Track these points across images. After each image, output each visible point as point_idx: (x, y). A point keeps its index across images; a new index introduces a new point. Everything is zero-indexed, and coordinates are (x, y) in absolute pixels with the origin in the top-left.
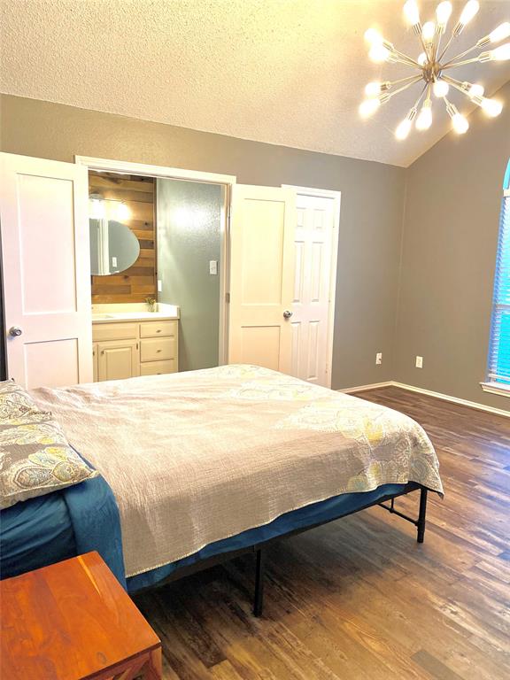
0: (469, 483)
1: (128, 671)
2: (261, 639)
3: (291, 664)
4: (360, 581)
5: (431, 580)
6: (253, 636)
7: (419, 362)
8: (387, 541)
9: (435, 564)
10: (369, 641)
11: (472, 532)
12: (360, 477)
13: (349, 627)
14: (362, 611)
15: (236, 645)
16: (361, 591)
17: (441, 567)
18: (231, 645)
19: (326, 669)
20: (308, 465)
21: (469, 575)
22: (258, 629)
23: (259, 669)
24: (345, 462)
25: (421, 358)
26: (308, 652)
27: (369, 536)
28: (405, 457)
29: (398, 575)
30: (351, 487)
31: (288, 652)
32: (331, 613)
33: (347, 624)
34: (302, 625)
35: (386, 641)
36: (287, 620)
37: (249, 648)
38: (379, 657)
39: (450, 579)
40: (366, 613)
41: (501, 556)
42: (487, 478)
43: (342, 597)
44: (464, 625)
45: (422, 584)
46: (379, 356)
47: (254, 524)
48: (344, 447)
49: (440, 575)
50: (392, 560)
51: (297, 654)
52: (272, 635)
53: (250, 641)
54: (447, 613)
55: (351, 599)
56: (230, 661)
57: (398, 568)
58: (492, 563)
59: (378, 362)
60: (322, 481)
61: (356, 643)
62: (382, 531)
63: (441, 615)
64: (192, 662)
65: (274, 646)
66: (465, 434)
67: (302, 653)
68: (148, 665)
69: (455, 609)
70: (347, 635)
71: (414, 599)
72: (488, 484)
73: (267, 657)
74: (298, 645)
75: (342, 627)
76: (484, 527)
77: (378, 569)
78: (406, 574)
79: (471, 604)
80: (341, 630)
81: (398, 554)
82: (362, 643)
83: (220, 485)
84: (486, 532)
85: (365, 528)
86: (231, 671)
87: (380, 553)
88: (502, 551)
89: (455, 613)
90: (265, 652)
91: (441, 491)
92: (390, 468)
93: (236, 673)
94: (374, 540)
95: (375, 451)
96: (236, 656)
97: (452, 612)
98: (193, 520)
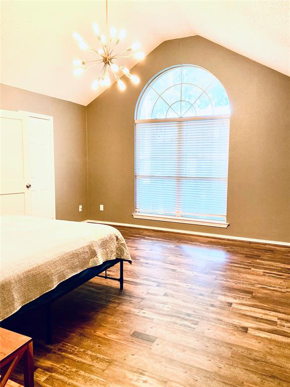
0: (137, 259)
1: (17, 358)
2: (55, 353)
3: (75, 358)
4: (98, 313)
5: (131, 303)
6: (49, 353)
7: (102, 208)
8: (106, 293)
9: (131, 296)
10: (110, 336)
11: (143, 279)
12: (95, 258)
13: (99, 333)
14: (103, 325)
15: (42, 360)
16: (100, 317)
17: (134, 297)
18: (38, 361)
19: (93, 354)
20: (71, 255)
21: (146, 296)
22: (51, 349)
23: (58, 366)
24: (87, 252)
25: (102, 206)
26: (82, 350)
27: (97, 293)
28: (113, 246)
29: (115, 305)
30: (91, 264)
31: (71, 353)
32: (88, 330)
33: (97, 332)
34: (75, 340)
35: (117, 333)
36: (66, 340)
37: (49, 359)
38: (116, 340)
39: (139, 300)
40: (105, 325)
41: (157, 286)
42: (144, 256)
43: (92, 322)
44: (149, 316)
45: (128, 306)
46: (81, 207)
47: (46, 290)
48: (87, 245)
49: (134, 300)
50: (111, 300)
51: (76, 352)
52: (61, 349)
53: (49, 356)
54: (141, 314)
55: (96, 321)
56: (41, 368)
57: (115, 303)
58: (154, 289)
59: (80, 210)
60: (78, 263)
61: (104, 338)
62: (103, 289)
63: (138, 316)
64: (18, 376)
65: (63, 354)
66: (130, 239)
67: (78, 351)
68: (27, 351)
69: (144, 311)
70: (99, 337)
71: (125, 313)
72: (144, 258)
73: (60, 359)
74: (76, 349)
75: (95, 334)
76: (148, 276)
77: (105, 305)
78: (119, 304)
79: (150, 308)
80: (95, 335)
81: (113, 297)
82: (107, 337)
83: (26, 272)
84: (149, 278)
85: (94, 290)
86: (43, 372)
87: (104, 298)
88: (157, 284)
89: (144, 313)
90: (58, 358)
91: (130, 259)
92: (107, 253)
93: (46, 372)
94: (100, 293)
95: (100, 244)
96: (43, 365)
97: (143, 313)
98: (14, 293)
